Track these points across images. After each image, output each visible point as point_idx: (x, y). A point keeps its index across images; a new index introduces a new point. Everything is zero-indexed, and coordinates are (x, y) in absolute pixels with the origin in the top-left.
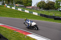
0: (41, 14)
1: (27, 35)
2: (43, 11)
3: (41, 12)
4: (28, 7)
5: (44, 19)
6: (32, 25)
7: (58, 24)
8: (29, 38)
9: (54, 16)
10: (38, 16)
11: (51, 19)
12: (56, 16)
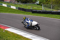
0: (19, 8)
1: (5, 29)
2: (21, 5)
3: (19, 6)
4: (6, 1)
5: (22, 13)
6: (32, 25)
7: (36, 17)
8: (7, 32)
9: (32, 10)
10: (16, 10)
11: (29, 13)
12: (34, 9)
